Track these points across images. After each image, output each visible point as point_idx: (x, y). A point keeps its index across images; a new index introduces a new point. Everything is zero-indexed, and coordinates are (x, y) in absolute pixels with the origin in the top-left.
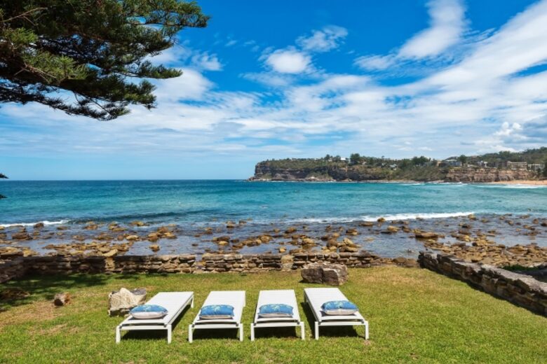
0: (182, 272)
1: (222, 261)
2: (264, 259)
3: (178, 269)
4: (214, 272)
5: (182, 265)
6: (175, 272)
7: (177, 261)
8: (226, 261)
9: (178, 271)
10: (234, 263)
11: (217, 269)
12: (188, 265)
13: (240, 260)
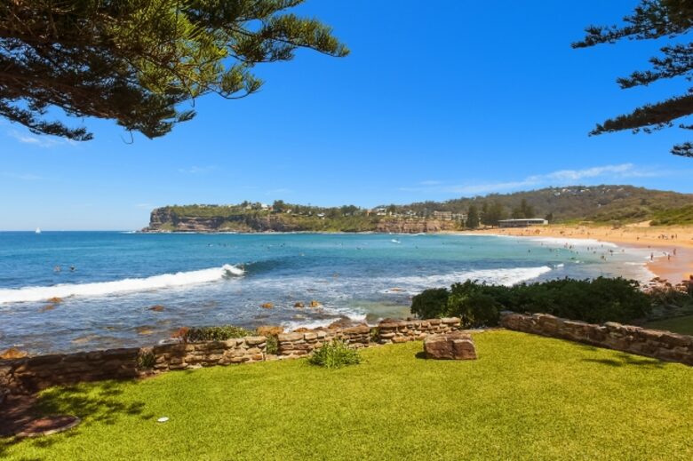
0: (251, 360)
1: (302, 341)
2: (350, 334)
3: (248, 356)
4: (292, 355)
5: (251, 350)
6: (243, 360)
7: (243, 346)
8: (307, 341)
9: (248, 359)
10: (316, 342)
11: (297, 351)
12: (259, 350)
13: (323, 337)
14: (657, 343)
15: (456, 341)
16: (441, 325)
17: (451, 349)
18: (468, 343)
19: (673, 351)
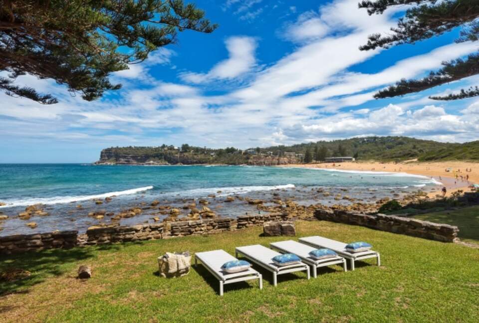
0: (153, 239)
1: (187, 226)
2: (218, 223)
3: (150, 236)
4: (180, 235)
5: (153, 232)
6: (148, 239)
7: (148, 229)
8: (190, 226)
9: (150, 238)
10: (195, 227)
11: (183, 233)
12: (158, 232)
13: (200, 224)
14: (407, 226)
15: (283, 225)
16: (277, 217)
17: (280, 230)
18: (290, 226)
19: (416, 230)
